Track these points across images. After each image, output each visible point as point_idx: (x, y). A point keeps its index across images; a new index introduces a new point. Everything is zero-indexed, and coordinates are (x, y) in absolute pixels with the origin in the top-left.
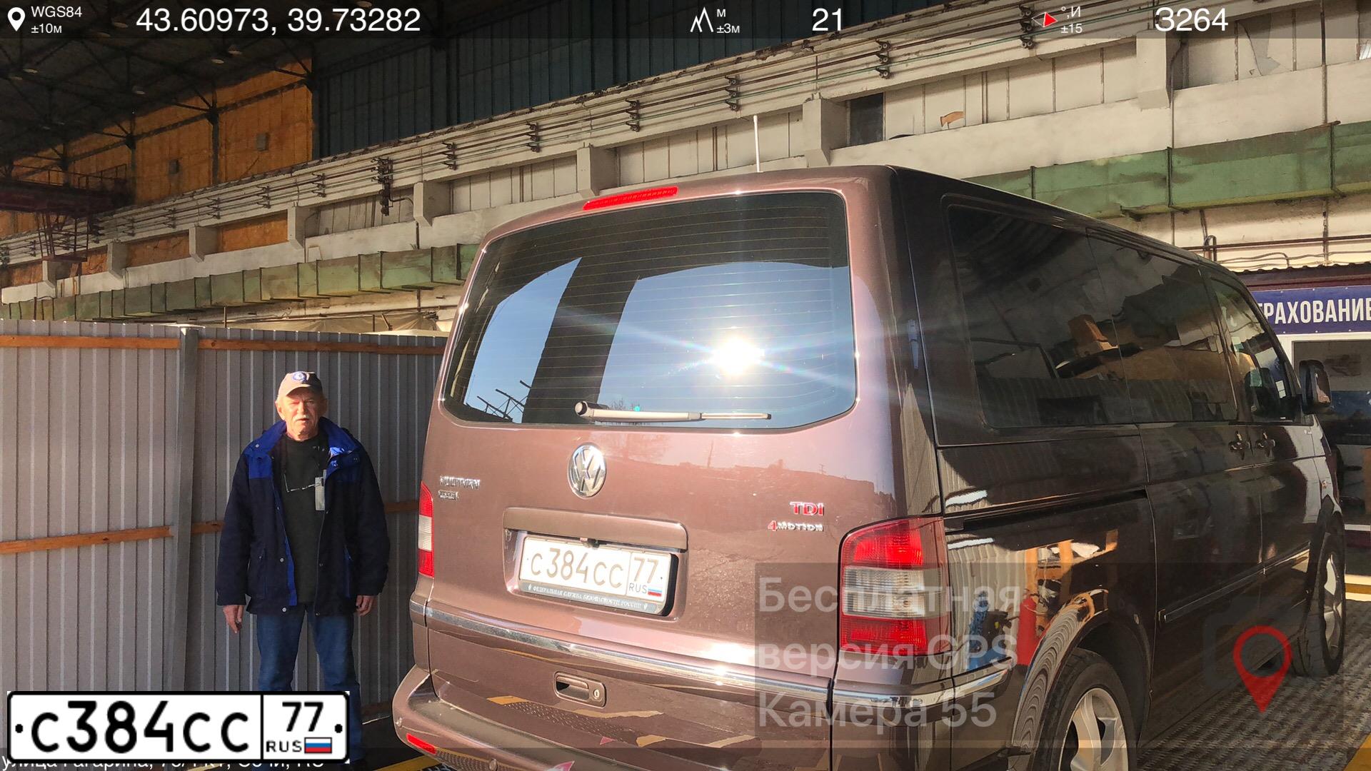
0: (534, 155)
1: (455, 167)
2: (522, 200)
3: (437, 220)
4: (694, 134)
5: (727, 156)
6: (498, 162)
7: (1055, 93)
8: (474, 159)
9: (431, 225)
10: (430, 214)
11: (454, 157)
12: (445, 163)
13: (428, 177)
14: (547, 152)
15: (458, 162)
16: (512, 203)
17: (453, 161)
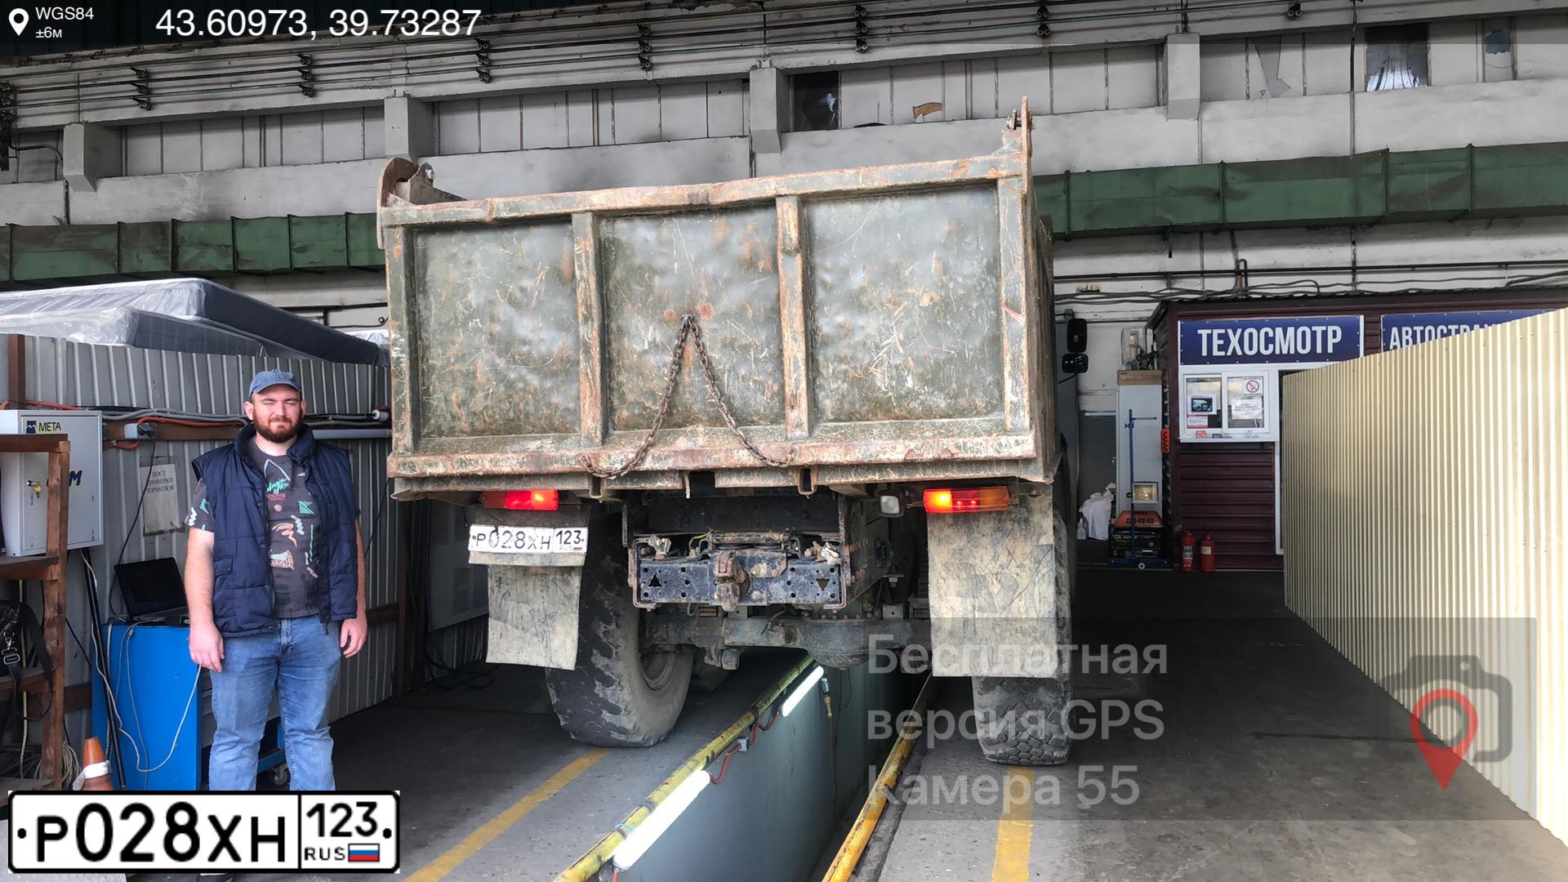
0: (301, 101)
1: (150, 107)
2: (264, 163)
3: (105, 184)
4: (565, 95)
5: (613, 128)
6: (235, 106)
7: (1052, 92)
8: (190, 97)
9: (95, 188)
10: (96, 172)
11: (148, 92)
12: (134, 98)
13: (91, 117)
14: (326, 98)
15: (154, 99)
16: (244, 167)
17: (145, 96)
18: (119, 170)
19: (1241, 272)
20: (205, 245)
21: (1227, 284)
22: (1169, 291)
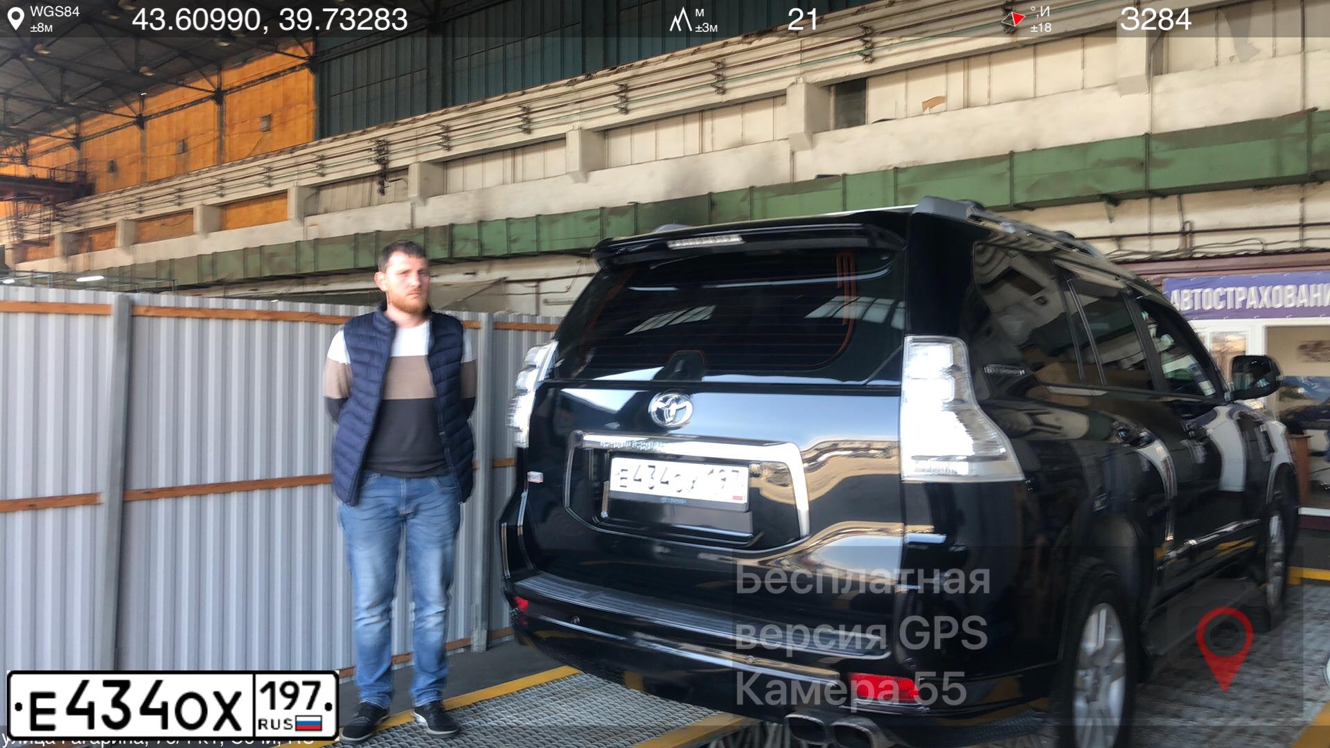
0: (525, 137)
1: (449, 148)
2: (514, 181)
3: (432, 201)
4: (681, 116)
5: (713, 140)
6: (491, 144)
7: (1035, 78)
10: (425, 194)
11: (448, 139)
12: (439, 144)
13: (424, 158)
14: (538, 134)
15: (453, 144)
16: (503, 184)
17: (446, 143)
18: (443, 191)
19: (1186, 233)
20: (466, 239)
21: (1173, 244)
22: (1119, 253)
